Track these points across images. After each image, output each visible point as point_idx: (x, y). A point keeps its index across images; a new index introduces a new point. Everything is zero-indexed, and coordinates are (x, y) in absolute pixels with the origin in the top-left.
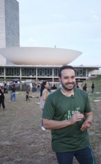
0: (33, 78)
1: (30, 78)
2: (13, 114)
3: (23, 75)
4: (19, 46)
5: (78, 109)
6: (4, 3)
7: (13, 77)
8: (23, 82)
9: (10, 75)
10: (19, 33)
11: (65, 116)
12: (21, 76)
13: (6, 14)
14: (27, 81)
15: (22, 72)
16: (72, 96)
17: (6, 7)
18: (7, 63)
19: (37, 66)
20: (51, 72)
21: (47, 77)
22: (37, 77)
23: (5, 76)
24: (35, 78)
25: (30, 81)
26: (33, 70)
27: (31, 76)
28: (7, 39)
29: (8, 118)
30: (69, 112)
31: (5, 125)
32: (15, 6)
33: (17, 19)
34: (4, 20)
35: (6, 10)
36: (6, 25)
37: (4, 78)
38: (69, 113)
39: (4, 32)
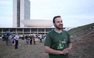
0: (36, 33)
1: (34, 33)
2: (26, 49)
3: (31, 32)
4: (30, 19)
5: (65, 40)
6: (24, 2)
7: (27, 32)
8: (31, 35)
9: (26, 32)
10: (30, 14)
11: (58, 44)
12: (30, 32)
13: (25, 6)
14: (33, 34)
15: (31, 31)
16: (61, 33)
17: (25, 3)
18: (25, 27)
19: (38, 28)
20: (44, 30)
21: (42, 32)
22: (38, 32)
23: (23, 32)
24: (37, 33)
25: (35, 34)
26: (36, 30)
27: (35, 32)
28: (25, 16)
29: (23, 51)
30: (60, 41)
31: (22, 54)
32: (29, 3)
33: (29, 8)
34: (24, 8)
35: (25, 5)
36: (25, 11)
37: (23, 33)
38: (60, 43)
39: (24, 13)
